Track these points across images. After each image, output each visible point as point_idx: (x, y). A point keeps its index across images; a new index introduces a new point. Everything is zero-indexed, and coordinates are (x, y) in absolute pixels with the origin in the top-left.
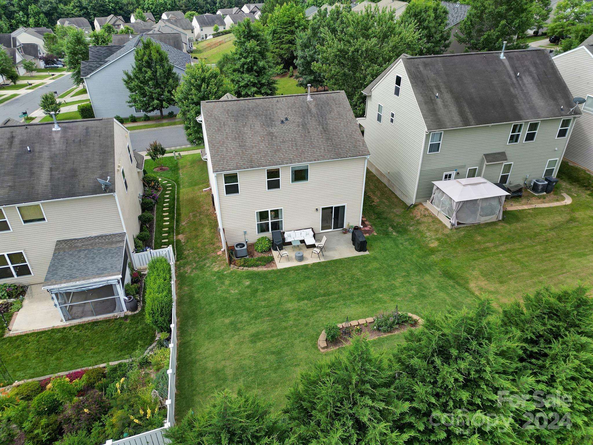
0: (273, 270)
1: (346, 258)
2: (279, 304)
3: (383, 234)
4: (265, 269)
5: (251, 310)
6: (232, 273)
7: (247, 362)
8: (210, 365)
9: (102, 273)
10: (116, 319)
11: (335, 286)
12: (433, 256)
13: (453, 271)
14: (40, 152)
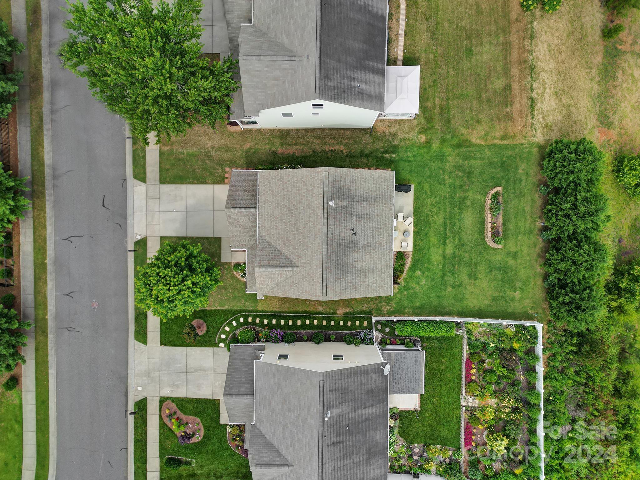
0: (412, 255)
1: (414, 203)
2: (445, 257)
3: (392, 164)
4: (410, 259)
7: (492, 285)
11: (439, 219)
12: (433, 145)
13: (455, 142)
14: (349, 420)
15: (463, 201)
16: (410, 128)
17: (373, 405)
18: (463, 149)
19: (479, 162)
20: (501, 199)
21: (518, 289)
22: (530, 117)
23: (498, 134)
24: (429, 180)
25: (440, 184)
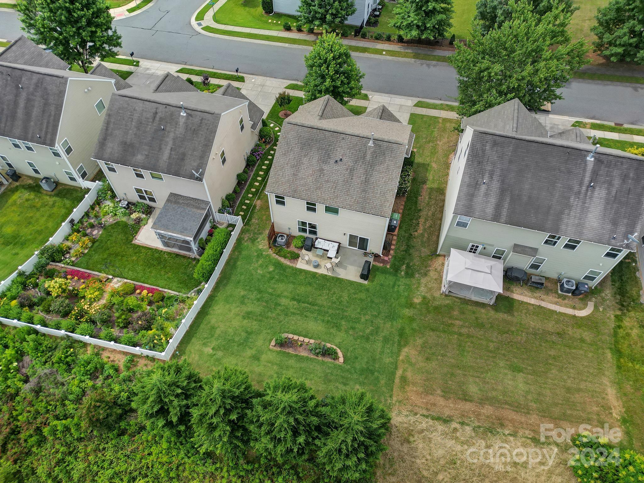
0: (292, 267)
1: (347, 280)
2: (279, 296)
3: (394, 269)
4: (288, 263)
5: (260, 292)
6: (267, 255)
7: (230, 330)
8: (213, 321)
9: (183, 232)
10: (189, 258)
11: (322, 300)
12: (407, 310)
13: (407, 331)
15: (336, 326)
16: (430, 289)
17: (170, 158)
18: (397, 338)
19: (379, 350)
20: (328, 360)
21: (215, 352)
23: (409, 374)
24: (369, 299)
25: (362, 309)
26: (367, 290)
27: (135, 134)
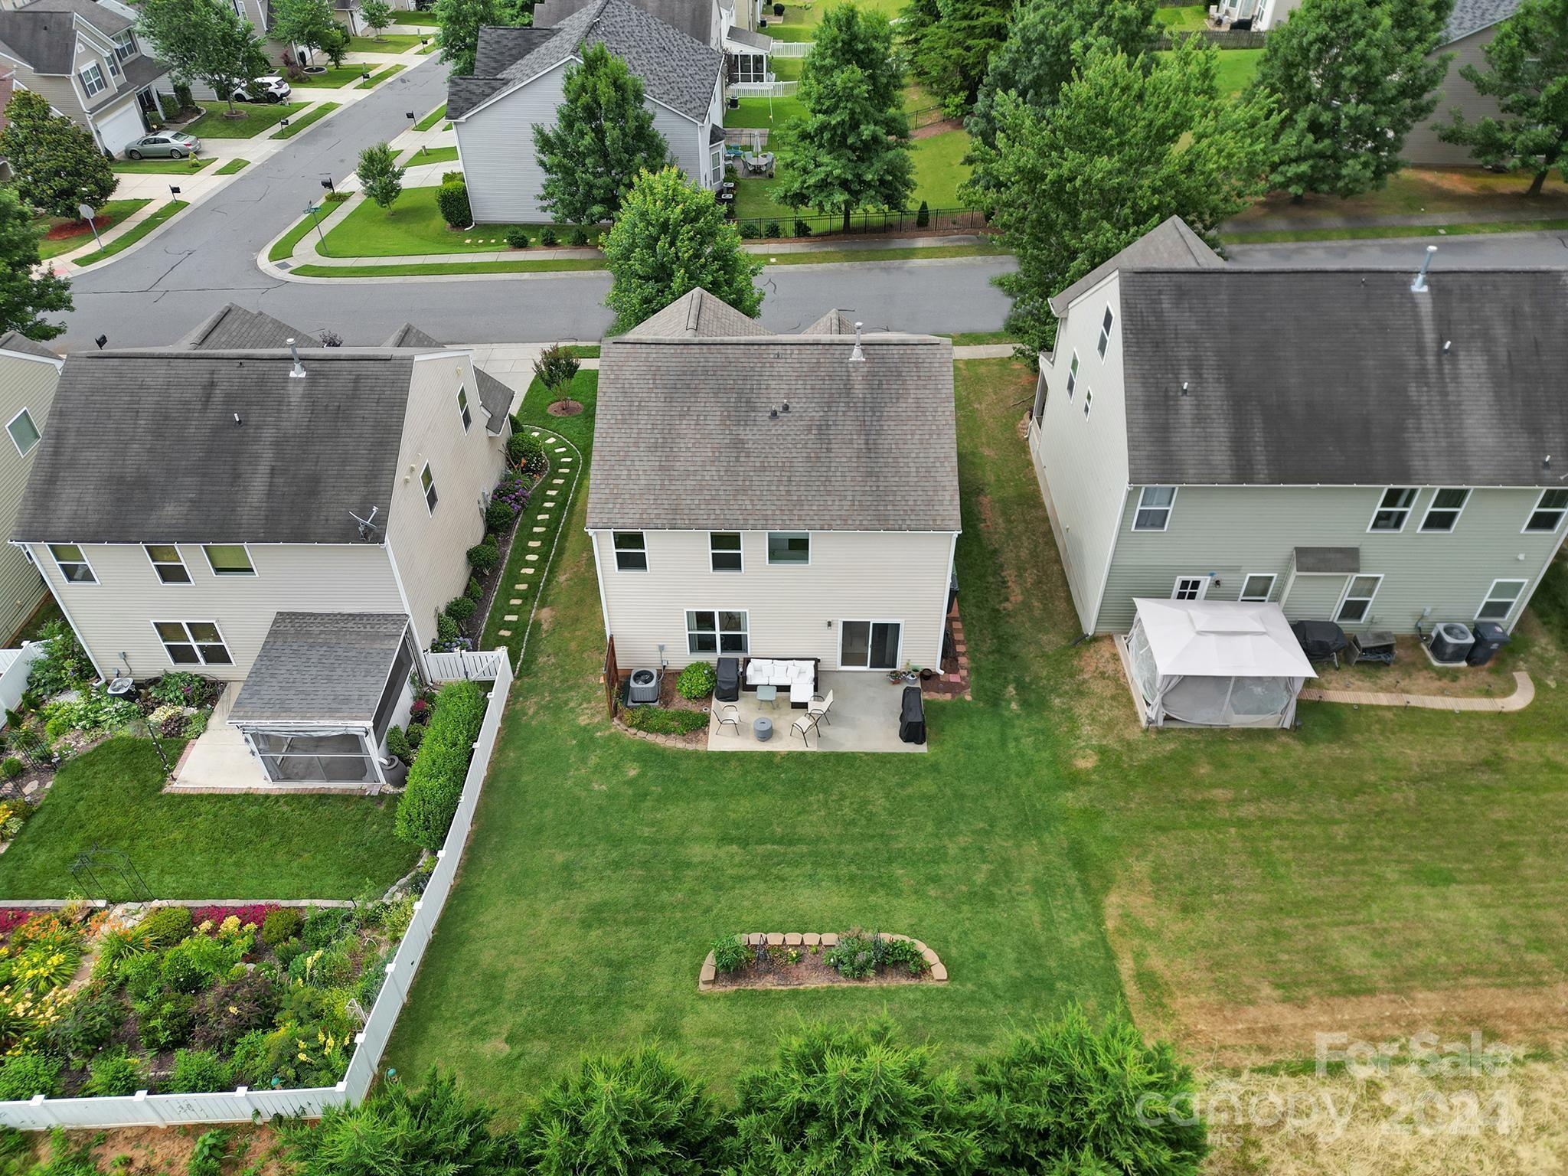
0: (696, 752)
1: (867, 754)
2: (678, 841)
3: (987, 702)
4: (680, 745)
5: (615, 842)
6: (610, 738)
7: (553, 971)
8: (487, 957)
9: (338, 710)
10: (362, 797)
11: (812, 823)
12: (1070, 794)
13: (1093, 847)
14: (258, 427)
15: (882, 885)
16: (1110, 725)
17: (270, 494)
18: (1072, 877)
19: (1037, 918)
20: (895, 982)
21: (518, 1049)
22: (1261, 1061)
23: (1156, 962)
24: (948, 792)
25: (940, 823)
26: (935, 768)
27: (150, 451)
